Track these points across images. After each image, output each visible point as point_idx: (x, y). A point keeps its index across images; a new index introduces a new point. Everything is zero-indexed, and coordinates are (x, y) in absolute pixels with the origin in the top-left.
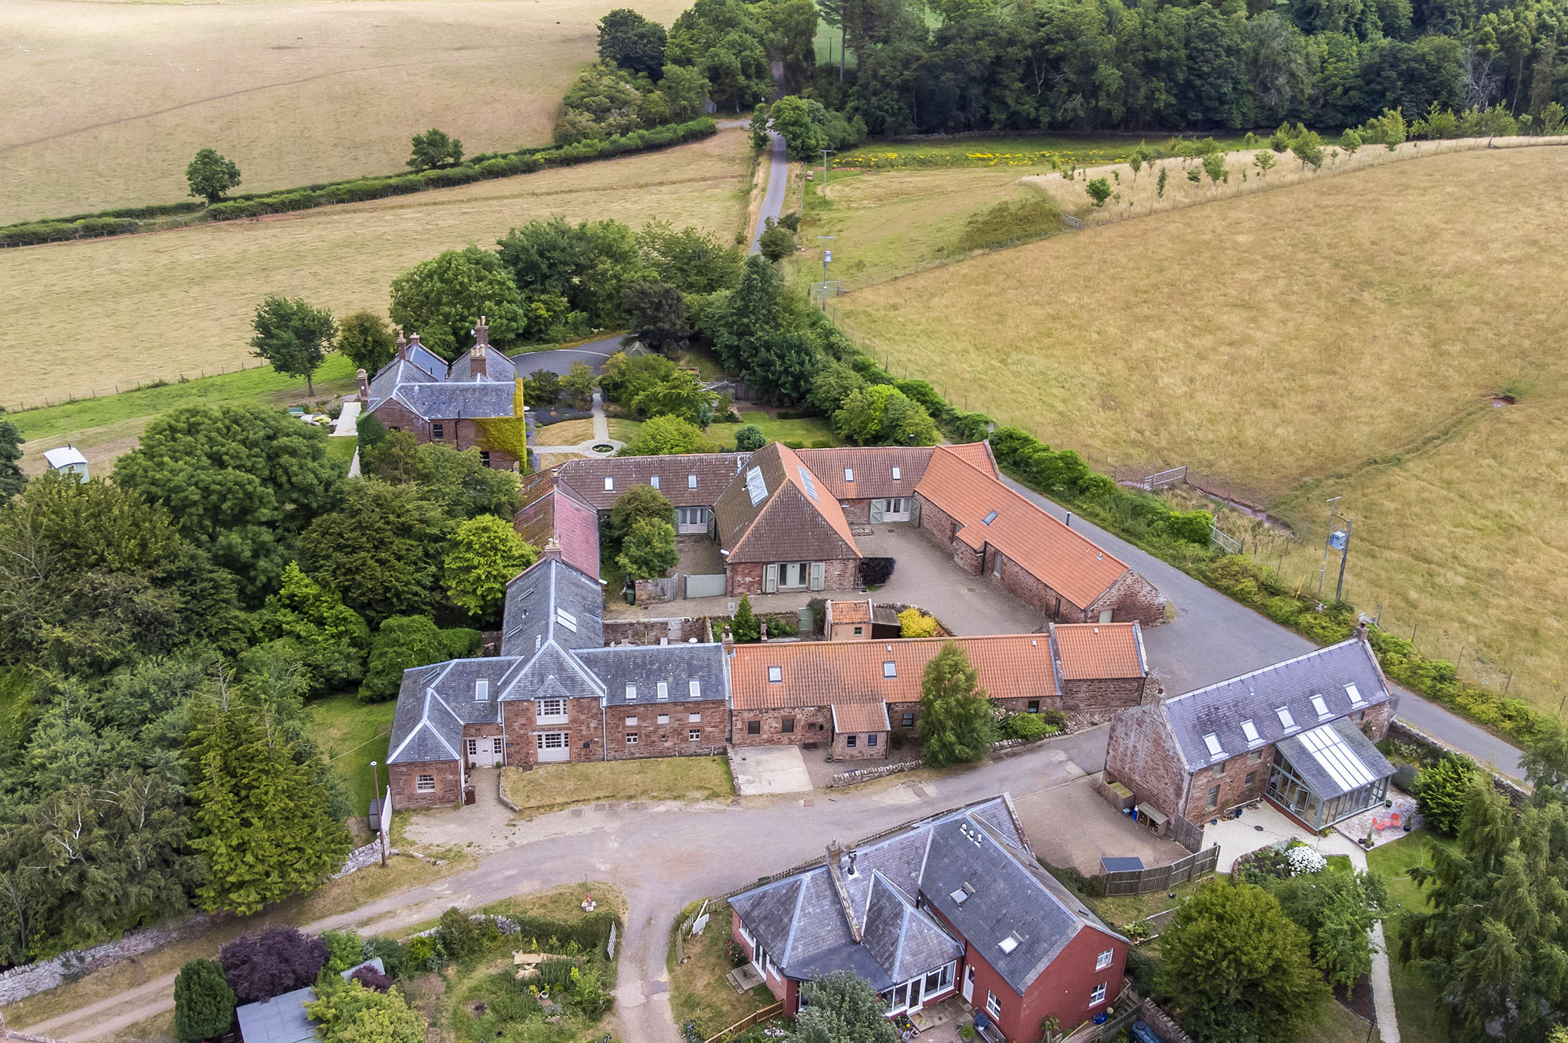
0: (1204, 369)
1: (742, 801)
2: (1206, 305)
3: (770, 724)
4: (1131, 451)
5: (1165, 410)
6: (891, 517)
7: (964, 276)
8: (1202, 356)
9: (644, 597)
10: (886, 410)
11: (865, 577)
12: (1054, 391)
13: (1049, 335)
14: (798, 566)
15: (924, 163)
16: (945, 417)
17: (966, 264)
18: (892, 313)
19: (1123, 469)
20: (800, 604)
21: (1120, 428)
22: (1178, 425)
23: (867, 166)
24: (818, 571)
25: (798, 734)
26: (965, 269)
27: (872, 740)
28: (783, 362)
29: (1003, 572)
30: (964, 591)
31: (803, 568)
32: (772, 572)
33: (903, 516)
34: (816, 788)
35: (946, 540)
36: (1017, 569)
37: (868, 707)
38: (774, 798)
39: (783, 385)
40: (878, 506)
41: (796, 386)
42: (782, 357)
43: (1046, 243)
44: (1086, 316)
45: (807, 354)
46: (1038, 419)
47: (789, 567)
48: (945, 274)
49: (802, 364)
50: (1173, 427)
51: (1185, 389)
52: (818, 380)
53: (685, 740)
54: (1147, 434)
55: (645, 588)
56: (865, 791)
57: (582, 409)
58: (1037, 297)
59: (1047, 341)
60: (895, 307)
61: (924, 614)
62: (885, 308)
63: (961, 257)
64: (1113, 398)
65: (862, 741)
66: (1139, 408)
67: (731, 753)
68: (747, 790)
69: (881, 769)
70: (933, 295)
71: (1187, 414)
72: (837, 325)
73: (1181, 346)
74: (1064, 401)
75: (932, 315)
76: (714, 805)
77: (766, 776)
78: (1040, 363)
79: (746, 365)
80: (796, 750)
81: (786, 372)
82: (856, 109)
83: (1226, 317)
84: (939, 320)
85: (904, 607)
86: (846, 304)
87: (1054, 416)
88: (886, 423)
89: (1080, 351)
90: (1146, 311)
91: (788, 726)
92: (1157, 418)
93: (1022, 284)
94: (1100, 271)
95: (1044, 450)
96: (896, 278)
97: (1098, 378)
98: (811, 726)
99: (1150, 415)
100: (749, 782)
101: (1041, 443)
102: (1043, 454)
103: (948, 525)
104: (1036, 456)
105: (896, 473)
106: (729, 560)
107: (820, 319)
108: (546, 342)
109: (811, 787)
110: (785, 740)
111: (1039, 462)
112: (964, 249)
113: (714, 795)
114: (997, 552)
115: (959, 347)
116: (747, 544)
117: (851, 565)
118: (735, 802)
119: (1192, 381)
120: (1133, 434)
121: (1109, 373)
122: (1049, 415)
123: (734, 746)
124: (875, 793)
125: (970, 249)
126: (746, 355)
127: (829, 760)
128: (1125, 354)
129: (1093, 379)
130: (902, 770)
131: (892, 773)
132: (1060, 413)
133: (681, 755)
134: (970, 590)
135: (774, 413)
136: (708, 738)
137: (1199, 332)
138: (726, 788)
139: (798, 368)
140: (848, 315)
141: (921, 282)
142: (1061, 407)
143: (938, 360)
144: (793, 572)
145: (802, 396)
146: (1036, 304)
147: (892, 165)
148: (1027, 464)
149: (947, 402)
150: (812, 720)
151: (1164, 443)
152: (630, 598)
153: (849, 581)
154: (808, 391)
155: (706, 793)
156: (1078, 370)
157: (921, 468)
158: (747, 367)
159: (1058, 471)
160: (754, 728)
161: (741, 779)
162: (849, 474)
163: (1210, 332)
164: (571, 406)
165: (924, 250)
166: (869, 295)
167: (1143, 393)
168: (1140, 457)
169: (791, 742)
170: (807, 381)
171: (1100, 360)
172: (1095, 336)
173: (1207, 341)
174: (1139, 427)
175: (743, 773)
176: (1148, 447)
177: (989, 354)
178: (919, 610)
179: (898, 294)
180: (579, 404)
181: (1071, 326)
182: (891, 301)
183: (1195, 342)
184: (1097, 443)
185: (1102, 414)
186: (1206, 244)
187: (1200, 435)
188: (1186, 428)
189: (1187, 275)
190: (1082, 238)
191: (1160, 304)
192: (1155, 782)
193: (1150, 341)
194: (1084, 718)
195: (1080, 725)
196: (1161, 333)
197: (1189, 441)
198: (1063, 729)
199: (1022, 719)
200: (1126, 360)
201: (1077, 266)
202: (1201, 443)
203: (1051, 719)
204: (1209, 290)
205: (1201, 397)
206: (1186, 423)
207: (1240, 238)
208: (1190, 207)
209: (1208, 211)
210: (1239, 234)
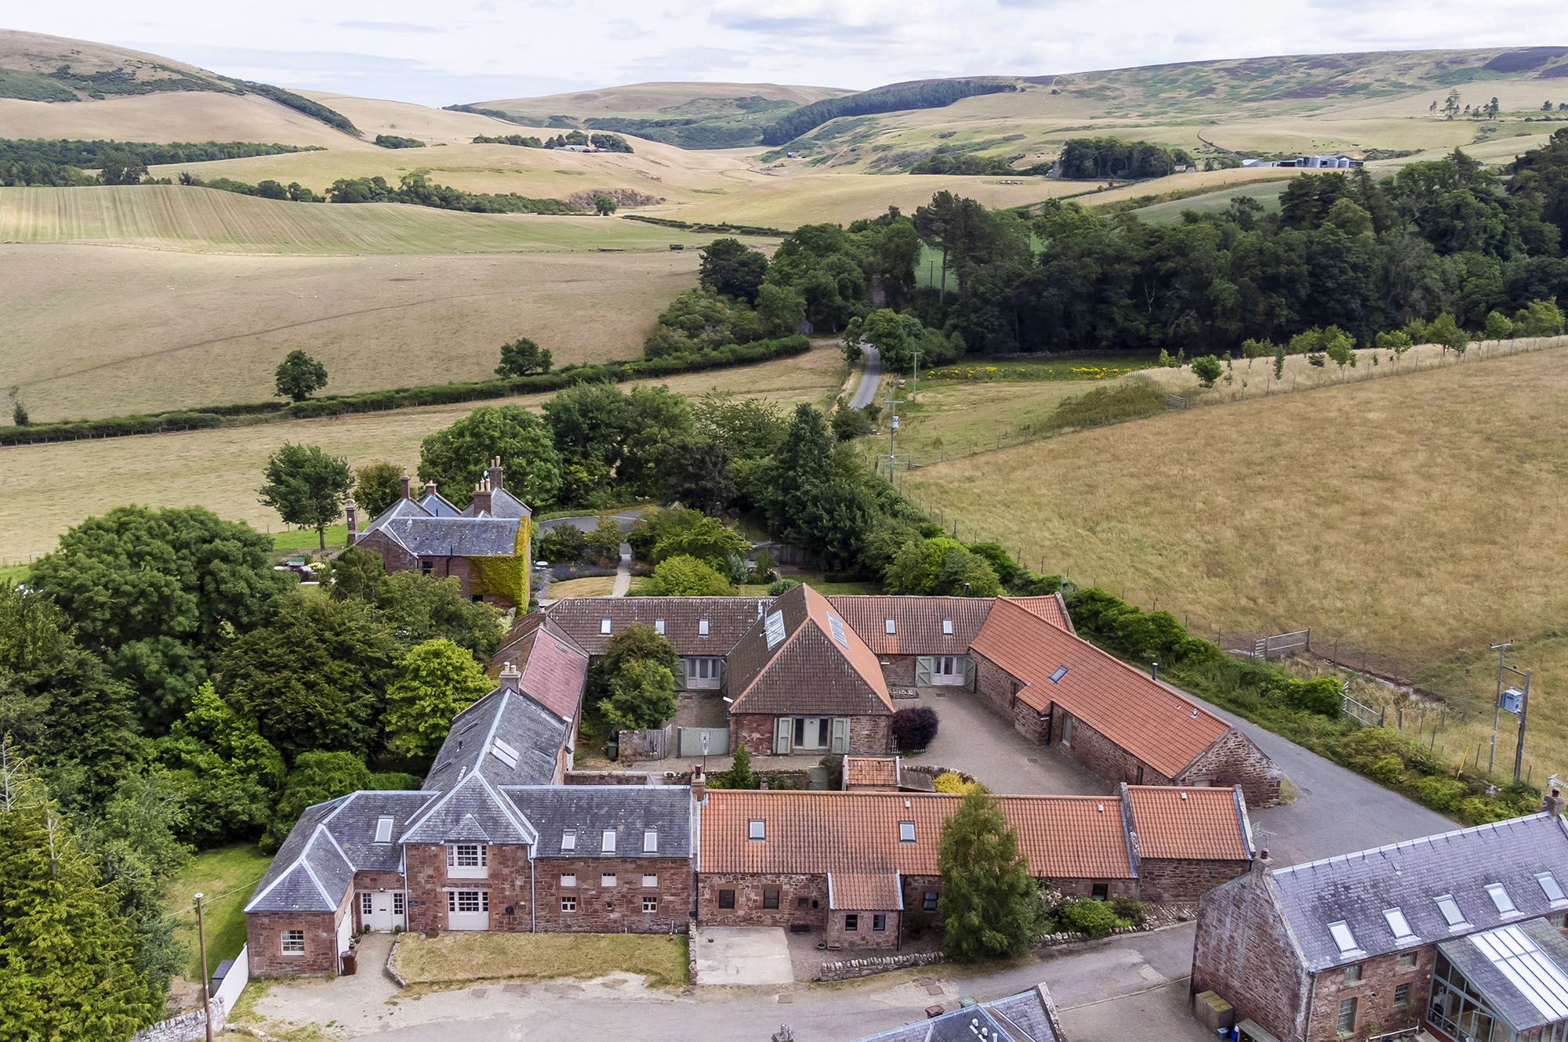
0: (1331, 537)
1: (697, 992)
2: (1331, 476)
3: (748, 896)
4: (1241, 618)
5: (1283, 578)
6: (941, 680)
7: (1051, 451)
8: (1328, 525)
9: (629, 752)
10: (944, 564)
11: (900, 739)
12: (1149, 558)
13: (1146, 504)
14: (817, 722)
15: (1024, 377)
16: (1017, 581)
17: (1055, 440)
18: (967, 485)
19: (1231, 637)
20: (812, 765)
21: (1228, 595)
22: (1300, 592)
23: (964, 379)
24: (841, 729)
25: (785, 912)
26: (1053, 444)
27: (878, 922)
28: (832, 518)
29: (1073, 739)
30: (1025, 761)
31: (824, 726)
32: (785, 728)
33: (955, 679)
34: (798, 980)
35: (1006, 705)
36: (1089, 733)
37: (876, 879)
38: (741, 990)
39: (831, 542)
40: (925, 665)
41: (845, 543)
42: (830, 512)
43: (1146, 421)
44: (1190, 487)
45: (860, 508)
46: (1128, 584)
47: (807, 722)
48: (1030, 450)
49: (853, 519)
50: (1293, 595)
51: (1308, 557)
52: (870, 537)
53: (637, 911)
54: (1261, 601)
55: (632, 740)
56: (863, 989)
57: (606, 566)
58: (1133, 469)
59: (1143, 510)
60: (970, 479)
61: (965, 779)
62: (959, 481)
63: (1049, 434)
64: (1220, 565)
65: (865, 923)
66: (1252, 576)
67: (693, 931)
68: (704, 978)
69: (887, 960)
70: (1013, 469)
71: (1311, 583)
72: (904, 494)
73: (1303, 515)
74: (1160, 568)
75: (1012, 486)
76: (660, 994)
77: (736, 962)
78: (1134, 530)
79: (790, 522)
80: (780, 934)
81: (835, 528)
82: (955, 327)
83: (1356, 488)
84: (1019, 490)
85: (942, 771)
86: (917, 477)
87: (1148, 582)
88: (942, 578)
89: (1182, 520)
90: (1260, 481)
91: (771, 900)
92: (1274, 586)
93: (1116, 458)
94: (1207, 445)
95: (1132, 612)
96: (975, 454)
97: (1203, 546)
98: (802, 901)
99: (1265, 583)
100: (711, 969)
101: (1130, 605)
102: (1130, 616)
103: (1008, 686)
104: (1122, 618)
105: (948, 627)
106: (732, 710)
107: (885, 489)
108: (585, 507)
109: (791, 980)
110: (767, 919)
111: (1124, 626)
112: (1052, 427)
113: (661, 982)
114: (1066, 715)
115: (1041, 516)
116: (757, 691)
117: (883, 723)
118: (688, 993)
119: (1316, 549)
120: (1244, 601)
121: (1216, 540)
122: (1142, 581)
123: (699, 924)
124: (876, 991)
125: (1060, 427)
126: (791, 511)
127: (822, 947)
128: (1236, 522)
129: (1197, 547)
130: (915, 964)
131: (901, 966)
132: (1155, 579)
133: (631, 931)
134: (1031, 760)
135: (821, 577)
136: (665, 910)
137: (1322, 502)
138: (679, 973)
139: (848, 523)
140: (917, 486)
141: (1002, 456)
142: (1157, 574)
143: (1016, 528)
144: (812, 730)
145: (853, 555)
146: (1132, 475)
147: (990, 377)
148: (1111, 629)
149: (1021, 565)
150: (804, 893)
151: (1281, 611)
152: (612, 753)
153: (880, 743)
154: (860, 550)
155: (653, 978)
156: (1180, 538)
157: (979, 622)
158: (793, 525)
159: (1148, 633)
160: (727, 900)
161: (700, 964)
162: (890, 626)
163: (1337, 502)
164: (594, 564)
165: (1009, 429)
166: (943, 469)
167: (1258, 561)
168: (1249, 625)
169: (775, 923)
170: (858, 539)
171: (1206, 528)
172: (1200, 505)
173: (1335, 510)
174: (1251, 594)
175: (706, 957)
176: (1261, 614)
177: (1075, 523)
178: (961, 775)
179: (976, 467)
180: (602, 561)
181: (1172, 496)
182: (967, 474)
183: (1320, 511)
184: (1199, 609)
185: (1206, 581)
186: (1331, 421)
187: (1326, 603)
188: (1309, 596)
189: (1308, 449)
190: (1188, 416)
191: (1277, 475)
192: (1261, 989)
193: (1266, 510)
194: (1169, 912)
195: (1163, 920)
196: (1279, 503)
197: (1312, 609)
198: (1139, 924)
199: (1083, 905)
200: (1236, 529)
201: (1180, 441)
202: (1327, 611)
203: (1124, 911)
204: (1334, 462)
205: (1328, 565)
206: (1309, 591)
207: (1371, 416)
208: (1313, 388)
209: (1333, 392)
210: (1370, 411)
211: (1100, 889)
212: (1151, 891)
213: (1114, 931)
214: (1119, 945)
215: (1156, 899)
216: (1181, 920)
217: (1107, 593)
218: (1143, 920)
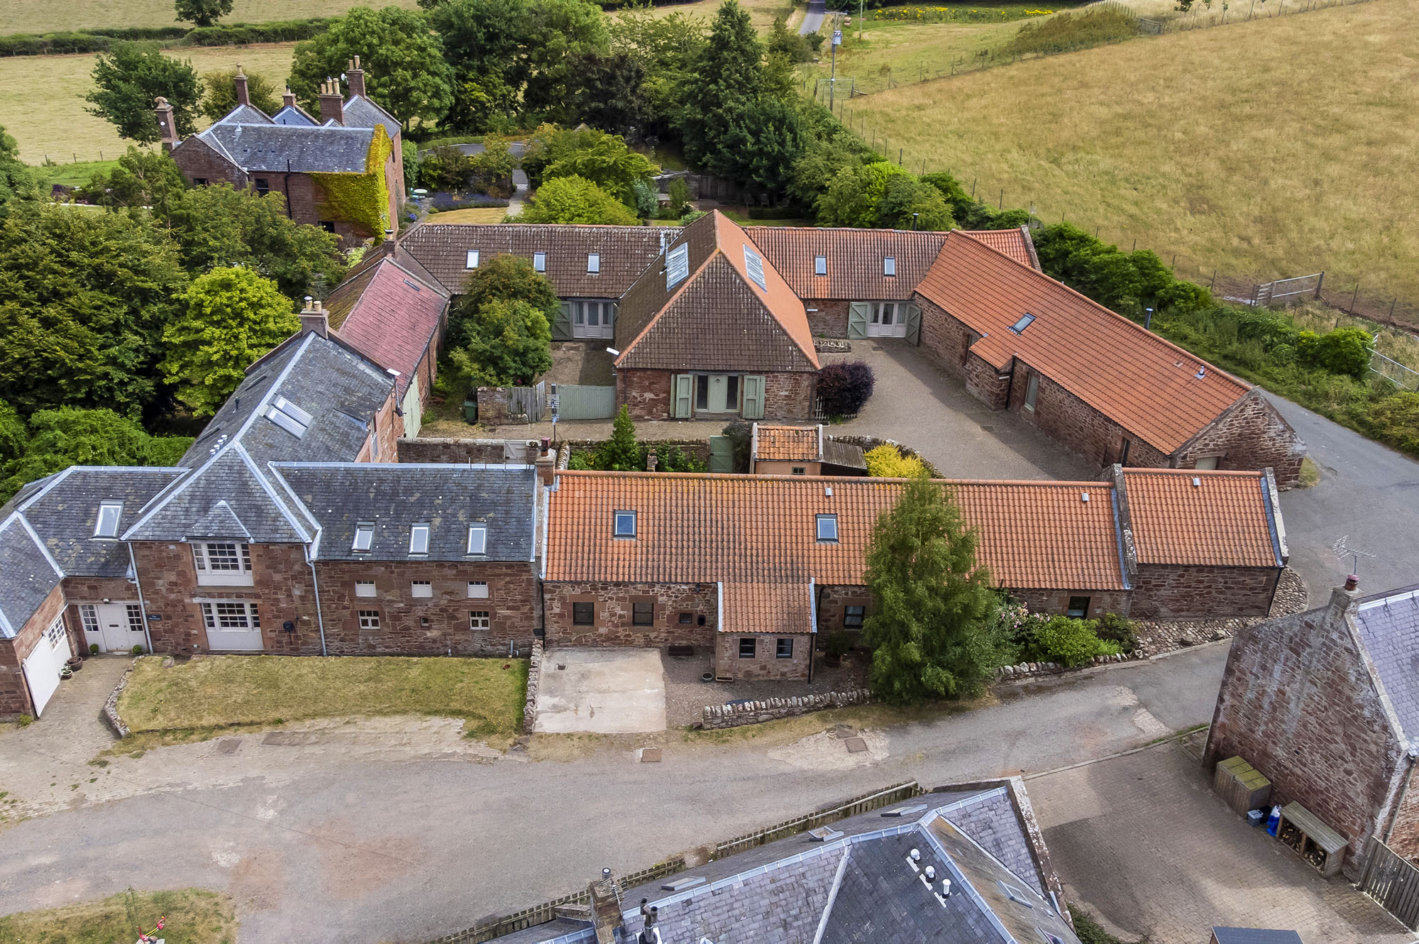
0: (1334, 169)
2: (1331, 103)
4: (1233, 261)
5: (1280, 215)
7: (1012, 77)
8: (1328, 156)
12: (1122, 192)
13: (1118, 133)
16: (971, 218)
17: (1015, 66)
19: (1223, 283)
21: (1217, 235)
22: (1301, 230)
26: (1013, 71)
29: (1038, 402)
30: (976, 430)
36: (1060, 396)
40: (860, 312)
44: (1168, 116)
46: (1100, 222)
48: (988, 76)
50: (1294, 235)
51: (1308, 191)
54: (1256, 241)
57: (496, 196)
58: (1102, 97)
59: (1114, 140)
61: (905, 454)
62: (907, 109)
63: (1009, 61)
64: (1205, 200)
66: (1243, 211)
71: (1313, 220)
72: (844, 123)
73: (1299, 145)
74: (1136, 204)
75: (967, 114)
78: (1105, 162)
83: (1360, 116)
86: (861, 105)
87: (1123, 219)
89: (1158, 152)
90: (1247, 109)
92: (1271, 225)
94: (1185, 71)
95: (1109, 252)
96: (926, 81)
97: (1184, 179)
99: (1259, 220)
101: (1105, 243)
102: (1106, 257)
103: (959, 337)
104: (1096, 259)
107: (823, 117)
111: (1099, 268)
112: (1012, 53)
114: (1031, 372)
119: (1317, 183)
120: (1235, 242)
121: (1199, 173)
122: (1116, 218)
125: (1021, 53)
128: (1221, 153)
129: (1177, 181)
132: (1131, 216)
137: (1321, 131)
141: (956, 84)
142: (1133, 210)
146: (1102, 104)
148: (1082, 271)
151: (1280, 253)
156: (1157, 170)
159: (1128, 277)
163: (1338, 131)
164: (482, 192)
165: (963, 55)
166: (889, 96)
167: (1248, 196)
168: (1244, 268)
171: (1185, 160)
172: (1179, 135)
173: (1336, 140)
174: (1244, 233)
176: (1258, 257)
177: (1037, 155)
178: (898, 447)
179: (927, 95)
180: (492, 190)
181: (1147, 126)
183: (1319, 141)
184: (1184, 250)
185: (1190, 218)
186: (1327, 45)
187: (1334, 244)
188: (1314, 236)
189: (1302, 74)
190: (1162, 41)
191: (1266, 103)
192: (1321, 766)
193: (1255, 140)
194: (1167, 631)
195: (1159, 643)
196: (1270, 132)
197: (1318, 251)
198: (1130, 649)
199: (1057, 627)
200: (1222, 161)
201: (1155, 67)
202: (1336, 254)
203: (1108, 632)
204: (1333, 88)
205: (1332, 201)
206: (1311, 231)
207: (1371, 39)
208: (1300, 11)
209: (1325, 14)
210: (1370, 34)
211: (1080, 602)
212: (1145, 604)
213: (1097, 660)
214: (1104, 681)
215: (1151, 615)
216: (1184, 643)
217: (1079, 230)
218: (1135, 645)
